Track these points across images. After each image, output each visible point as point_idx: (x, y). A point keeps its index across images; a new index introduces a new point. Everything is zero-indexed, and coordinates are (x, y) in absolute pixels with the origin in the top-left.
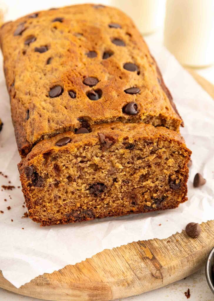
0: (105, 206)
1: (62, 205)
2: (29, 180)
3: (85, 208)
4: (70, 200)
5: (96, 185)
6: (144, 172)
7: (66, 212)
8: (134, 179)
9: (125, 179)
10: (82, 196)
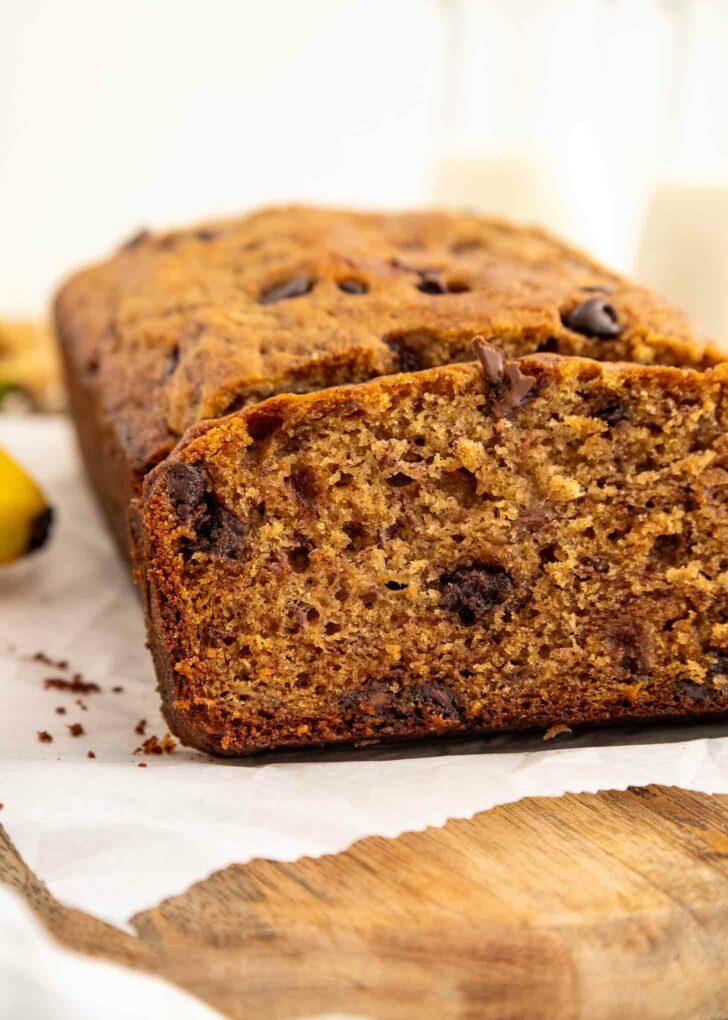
0: (510, 667)
1: (322, 646)
2: (181, 521)
3: (424, 670)
4: (355, 630)
5: (470, 569)
6: (671, 525)
7: (340, 686)
8: (629, 556)
9: (590, 554)
10: (410, 612)
